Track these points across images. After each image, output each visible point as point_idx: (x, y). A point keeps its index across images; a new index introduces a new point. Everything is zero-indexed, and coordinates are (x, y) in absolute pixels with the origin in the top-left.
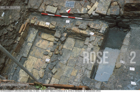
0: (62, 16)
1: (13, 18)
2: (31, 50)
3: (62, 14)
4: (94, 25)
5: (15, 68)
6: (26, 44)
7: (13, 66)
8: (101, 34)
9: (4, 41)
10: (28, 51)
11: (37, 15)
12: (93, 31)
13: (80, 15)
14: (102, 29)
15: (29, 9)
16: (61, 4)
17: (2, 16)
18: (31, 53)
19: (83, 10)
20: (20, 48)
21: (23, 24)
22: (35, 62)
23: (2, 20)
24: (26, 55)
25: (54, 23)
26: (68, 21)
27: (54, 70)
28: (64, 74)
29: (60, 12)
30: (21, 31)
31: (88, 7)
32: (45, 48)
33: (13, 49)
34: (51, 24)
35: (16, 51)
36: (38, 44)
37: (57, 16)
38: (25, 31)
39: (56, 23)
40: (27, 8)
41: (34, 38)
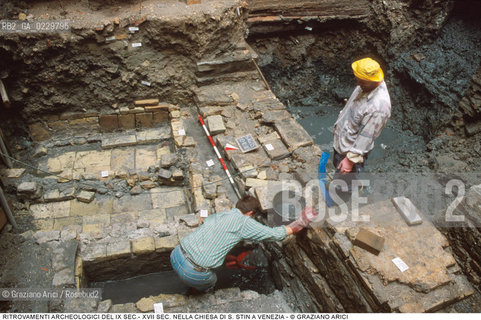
0: (215, 148)
1: (148, 70)
2: (123, 146)
3: (218, 144)
4: (223, 205)
5: (71, 141)
6: (130, 134)
7: (74, 135)
10: (117, 143)
11: (194, 114)
13: (236, 172)
15: (194, 94)
16: (238, 132)
17: (134, 45)
18: (117, 151)
19: (247, 168)
20: (114, 125)
21: (157, 100)
22: (99, 164)
23: (126, 48)
24: (106, 143)
25: (190, 141)
26: (210, 163)
27: (87, 193)
28: (88, 218)
29: (220, 138)
30: (143, 104)
31: (263, 174)
32: (138, 166)
33: (99, 110)
34: (184, 137)
35: (101, 120)
36: (142, 151)
37: (211, 140)
38: (150, 111)
39: (193, 146)
40: (193, 88)
41: (149, 138)
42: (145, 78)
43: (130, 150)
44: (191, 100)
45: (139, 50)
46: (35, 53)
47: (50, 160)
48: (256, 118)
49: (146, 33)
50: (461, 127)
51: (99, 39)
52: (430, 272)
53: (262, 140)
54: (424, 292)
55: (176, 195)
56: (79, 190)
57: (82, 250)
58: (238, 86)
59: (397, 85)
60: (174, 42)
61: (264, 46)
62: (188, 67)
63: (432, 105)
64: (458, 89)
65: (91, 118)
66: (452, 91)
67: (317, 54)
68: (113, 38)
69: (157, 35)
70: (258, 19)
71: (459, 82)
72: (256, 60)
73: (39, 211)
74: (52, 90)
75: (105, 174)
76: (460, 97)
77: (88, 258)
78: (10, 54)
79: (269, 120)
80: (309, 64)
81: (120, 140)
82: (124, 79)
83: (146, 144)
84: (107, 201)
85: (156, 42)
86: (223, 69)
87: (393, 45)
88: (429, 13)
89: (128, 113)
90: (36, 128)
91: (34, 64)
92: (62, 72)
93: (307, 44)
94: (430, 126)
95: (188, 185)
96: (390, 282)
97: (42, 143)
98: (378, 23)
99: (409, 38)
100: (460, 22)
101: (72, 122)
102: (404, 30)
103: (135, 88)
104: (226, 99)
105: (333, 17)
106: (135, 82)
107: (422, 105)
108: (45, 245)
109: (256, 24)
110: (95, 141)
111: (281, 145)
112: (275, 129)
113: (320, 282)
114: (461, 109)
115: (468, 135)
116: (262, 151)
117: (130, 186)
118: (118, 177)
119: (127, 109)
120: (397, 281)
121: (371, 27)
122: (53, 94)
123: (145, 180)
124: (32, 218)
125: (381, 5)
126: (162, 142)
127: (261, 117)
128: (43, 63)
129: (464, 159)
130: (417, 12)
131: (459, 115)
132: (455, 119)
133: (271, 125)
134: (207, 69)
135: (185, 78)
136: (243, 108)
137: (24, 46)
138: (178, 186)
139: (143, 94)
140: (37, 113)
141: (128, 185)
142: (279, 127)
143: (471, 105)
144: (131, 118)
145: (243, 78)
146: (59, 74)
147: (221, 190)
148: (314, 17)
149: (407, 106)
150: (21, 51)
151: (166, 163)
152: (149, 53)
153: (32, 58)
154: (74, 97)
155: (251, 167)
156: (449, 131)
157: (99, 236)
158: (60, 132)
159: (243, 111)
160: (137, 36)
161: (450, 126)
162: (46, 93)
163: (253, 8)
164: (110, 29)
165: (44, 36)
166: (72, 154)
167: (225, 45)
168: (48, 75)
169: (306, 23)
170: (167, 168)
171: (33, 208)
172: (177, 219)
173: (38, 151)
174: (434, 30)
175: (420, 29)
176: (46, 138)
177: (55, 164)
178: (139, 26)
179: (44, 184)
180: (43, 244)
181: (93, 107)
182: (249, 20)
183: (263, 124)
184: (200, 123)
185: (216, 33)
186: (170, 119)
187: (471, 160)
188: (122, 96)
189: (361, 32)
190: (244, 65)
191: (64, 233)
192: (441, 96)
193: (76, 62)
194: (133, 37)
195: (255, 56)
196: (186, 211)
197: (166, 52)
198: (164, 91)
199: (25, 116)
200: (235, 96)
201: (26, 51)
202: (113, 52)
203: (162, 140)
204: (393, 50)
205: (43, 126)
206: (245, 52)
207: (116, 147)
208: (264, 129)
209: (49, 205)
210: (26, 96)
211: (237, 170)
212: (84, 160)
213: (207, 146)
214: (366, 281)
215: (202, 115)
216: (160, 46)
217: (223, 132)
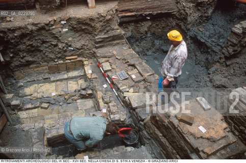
0: (107, 78)
1: (71, 42)
2: (61, 80)
3: (108, 77)
4: (114, 106)
5: (35, 79)
6: (64, 74)
7: (36, 76)
8: (109, 119)
9: (46, 47)
10: (58, 78)
11: (95, 63)
12: (107, 110)
13: (118, 89)
14: (116, 115)
15: (95, 53)
16: (118, 70)
17: (64, 30)
18: (58, 83)
19: (124, 87)
20: (56, 70)
21: (76, 57)
22: (50, 90)
23: (60, 32)
24: (52, 79)
25: (94, 76)
26: (105, 86)
27: (46, 104)
28: (47, 116)
29: (109, 74)
30: (70, 59)
31: (132, 90)
32: (69, 89)
33: (48, 63)
34: (92, 74)
35: (50, 68)
36: (71, 82)
37: (104, 75)
38: (73, 62)
39: (96, 78)
40: (94, 50)
41: (74, 75)
42: (70, 46)
43: (65, 82)
44: (94, 55)
45: (67, 32)
46: (16, 36)
47: (25, 89)
48: (126, 63)
49: (70, 24)
50: (224, 62)
51: (47, 28)
52: (217, 132)
53: (129, 73)
54: (214, 141)
55: (89, 103)
56: (41, 103)
57: (46, 132)
58: (116, 47)
59: (191, 43)
60: (84, 28)
61: (127, 27)
62: (91, 40)
63: (209, 52)
64: (221, 44)
65: (44, 67)
66: (218, 45)
67: (153, 30)
68: (54, 27)
69: (76, 25)
70: (124, 14)
71: (221, 41)
72: (124, 34)
73: (23, 115)
74: (25, 54)
75: (53, 94)
76: (222, 48)
77: (49, 136)
78: (3, 37)
79: (132, 63)
80: (149, 35)
81: (59, 77)
82: (60, 47)
83: (72, 78)
84: (55, 107)
85: (75, 28)
86: (108, 40)
87: (189, 24)
88: (205, 8)
89: (63, 64)
90: (17, 74)
91: (15, 42)
92: (29, 45)
93: (148, 25)
94: (209, 62)
95: (95, 97)
96: (198, 138)
97: (21, 81)
98: (181, 14)
99: (196, 20)
100: (220, 12)
101: (35, 70)
102: (194, 17)
103: (65, 51)
104: (110, 54)
105: (160, 12)
106: (65, 48)
107: (204, 52)
108: (28, 131)
109: (123, 17)
110: (47, 78)
111: (139, 75)
112: (135, 68)
113: (164, 140)
114: (223, 53)
115: (227, 66)
116: (130, 79)
117: (66, 99)
118: (60, 95)
119: (62, 62)
120: (202, 137)
121: (178, 16)
122: (25, 56)
123: (73, 96)
124: (19, 118)
125: (182, 5)
126: (80, 77)
127: (128, 62)
128: (20, 41)
129: (226, 77)
130: (199, 8)
131: (223, 56)
132: (220, 58)
133: (133, 66)
134: (101, 40)
135: (90, 45)
136: (119, 58)
137: (10, 33)
138: (90, 98)
139: (70, 54)
140: (17, 66)
141: (65, 99)
142: (137, 67)
143: (228, 51)
144: (64, 66)
145: (118, 43)
146: (28, 46)
147: (112, 99)
148: (150, 12)
149: (197, 53)
150: (9, 36)
151: (83, 87)
152: (72, 33)
153: (14, 39)
154: (36, 57)
155: (125, 87)
156: (218, 64)
157: (53, 125)
158: (29, 75)
159: (119, 60)
160: (65, 25)
161: (218, 62)
162: (22, 56)
163: (121, 9)
164: (52, 23)
165: (20, 28)
166: (36, 85)
167: (109, 28)
168: (22, 47)
169: (147, 16)
170: (84, 89)
171: (19, 113)
172: (91, 114)
173: (19, 85)
174: (208, 16)
175: (201, 16)
176: (22, 78)
177: (28, 91)
178: (66, 21)
179: (24, 101)
180: (27, 130)
181: (45, 61)
182: (119, 15)
183: (129, 65)
184: (99, 67)
185: (104, 22)
186: (83, 65)
187: (229, 77)
188: (59, 55)
189: (173, 19)
190: (118, 37)
191: (36, 124)
192: (213, 48)
193: (36, 40)
194: (63, 26)
195: (123, 32)
196: (95, 110)
197: (80, 33)
198: (80, 52)
199: (11, 68)
200: (115, 52)
201: (11, 35)
202: (54, 34)
203: (80, 76)
204: (189, 27)
205: (21, 72)
206: (118, 31)
207: (58, 81)
208: (130, 68)
209: (27, 111)
210: (12, 58)
211: (119, 89)
212: (42, 88)
213: (103, 78)
214: (187, 138)
215: (99, 63)
216: (77, 30)
217: (110, 70)
